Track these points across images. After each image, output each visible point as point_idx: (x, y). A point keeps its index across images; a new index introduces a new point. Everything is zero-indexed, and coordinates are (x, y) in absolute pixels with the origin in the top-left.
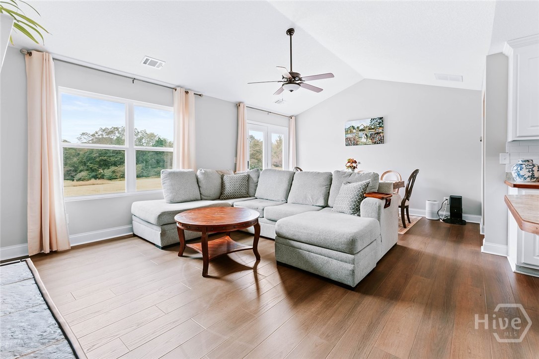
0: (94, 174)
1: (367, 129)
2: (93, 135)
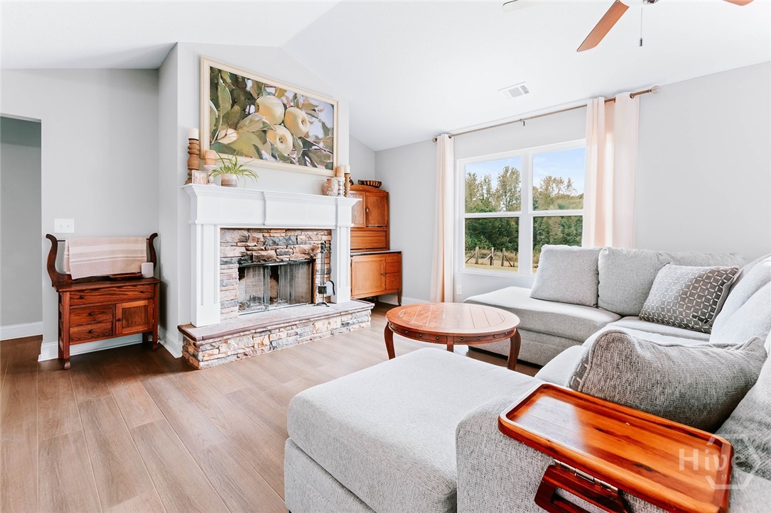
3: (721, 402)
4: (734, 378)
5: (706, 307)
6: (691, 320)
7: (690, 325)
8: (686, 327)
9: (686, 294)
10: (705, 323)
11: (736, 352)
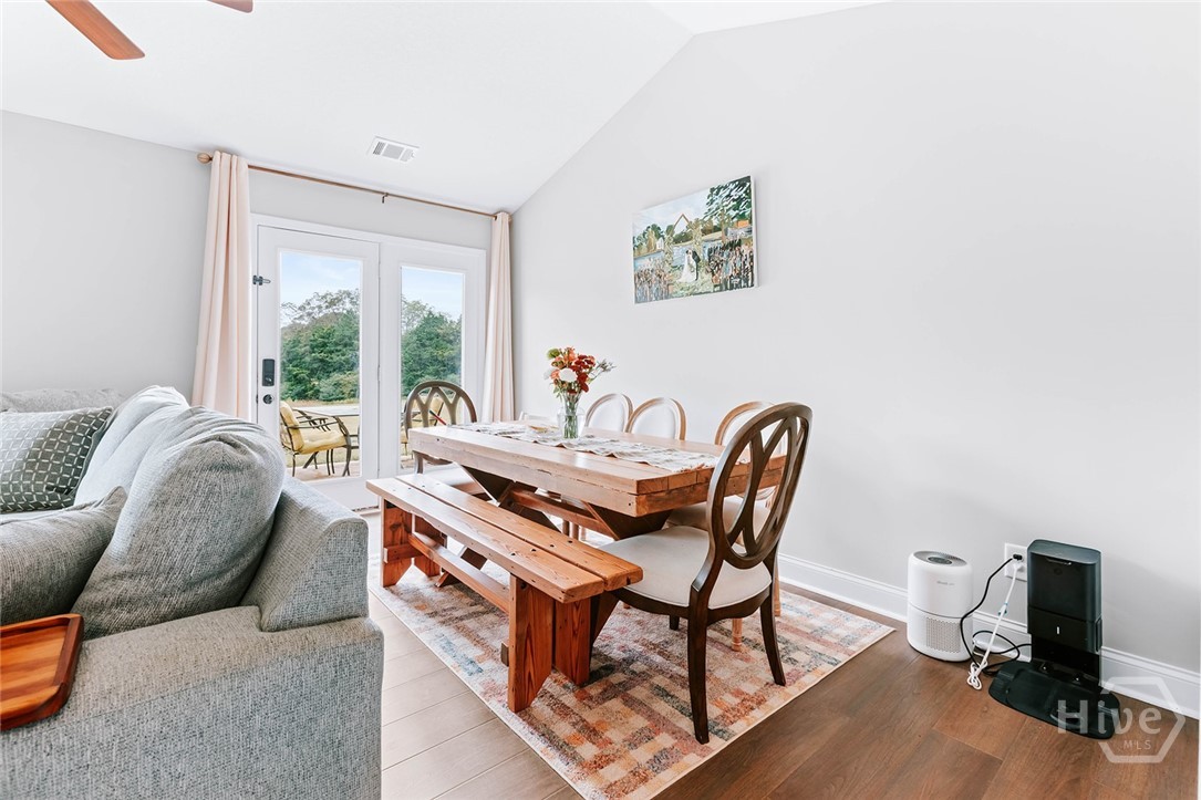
0: (299, 388)
1: (697, 233)
2: (302, 308)
3: (72, 576)
4: (89, 540)
5: (67, 470)
6: (45, 494)
7: (43, 503)
8: (37, 507)
9: (36, 457)
10: (67, 494)
11: (96, 510)
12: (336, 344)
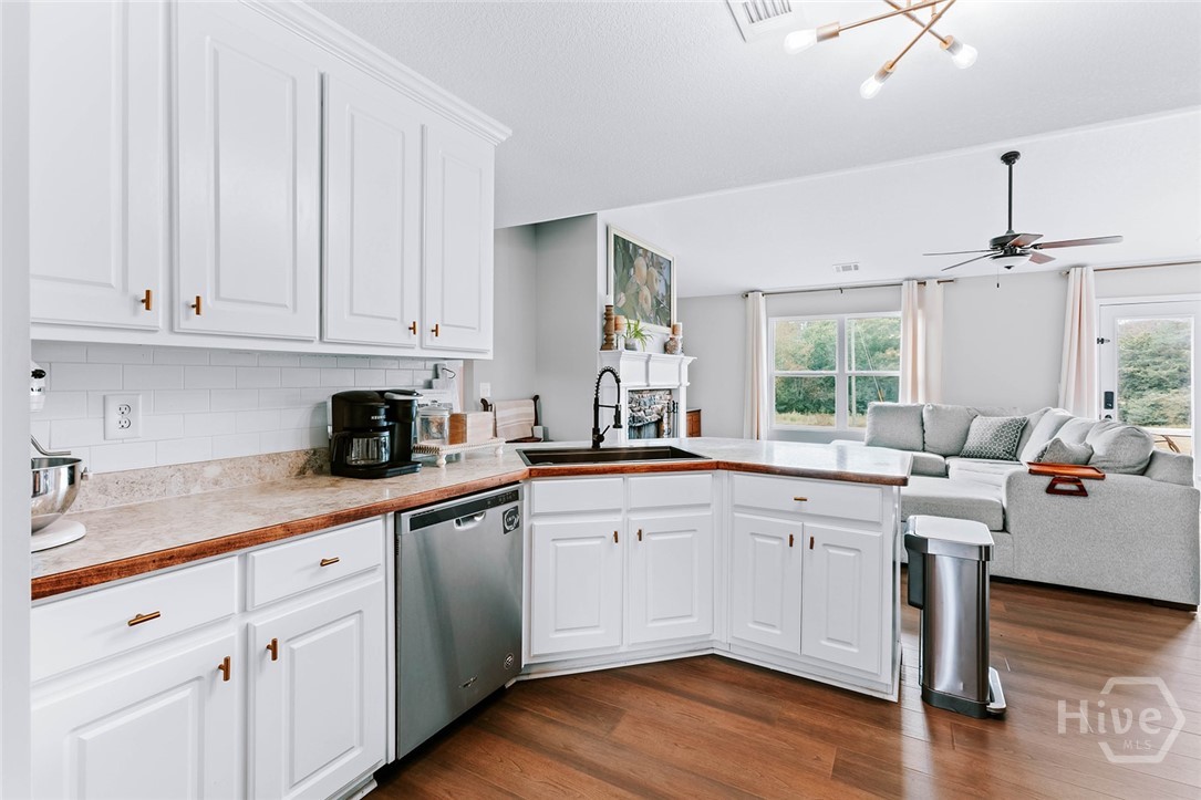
6: (1001, 453)
9: (997, 436)
12: (1153, 355)
